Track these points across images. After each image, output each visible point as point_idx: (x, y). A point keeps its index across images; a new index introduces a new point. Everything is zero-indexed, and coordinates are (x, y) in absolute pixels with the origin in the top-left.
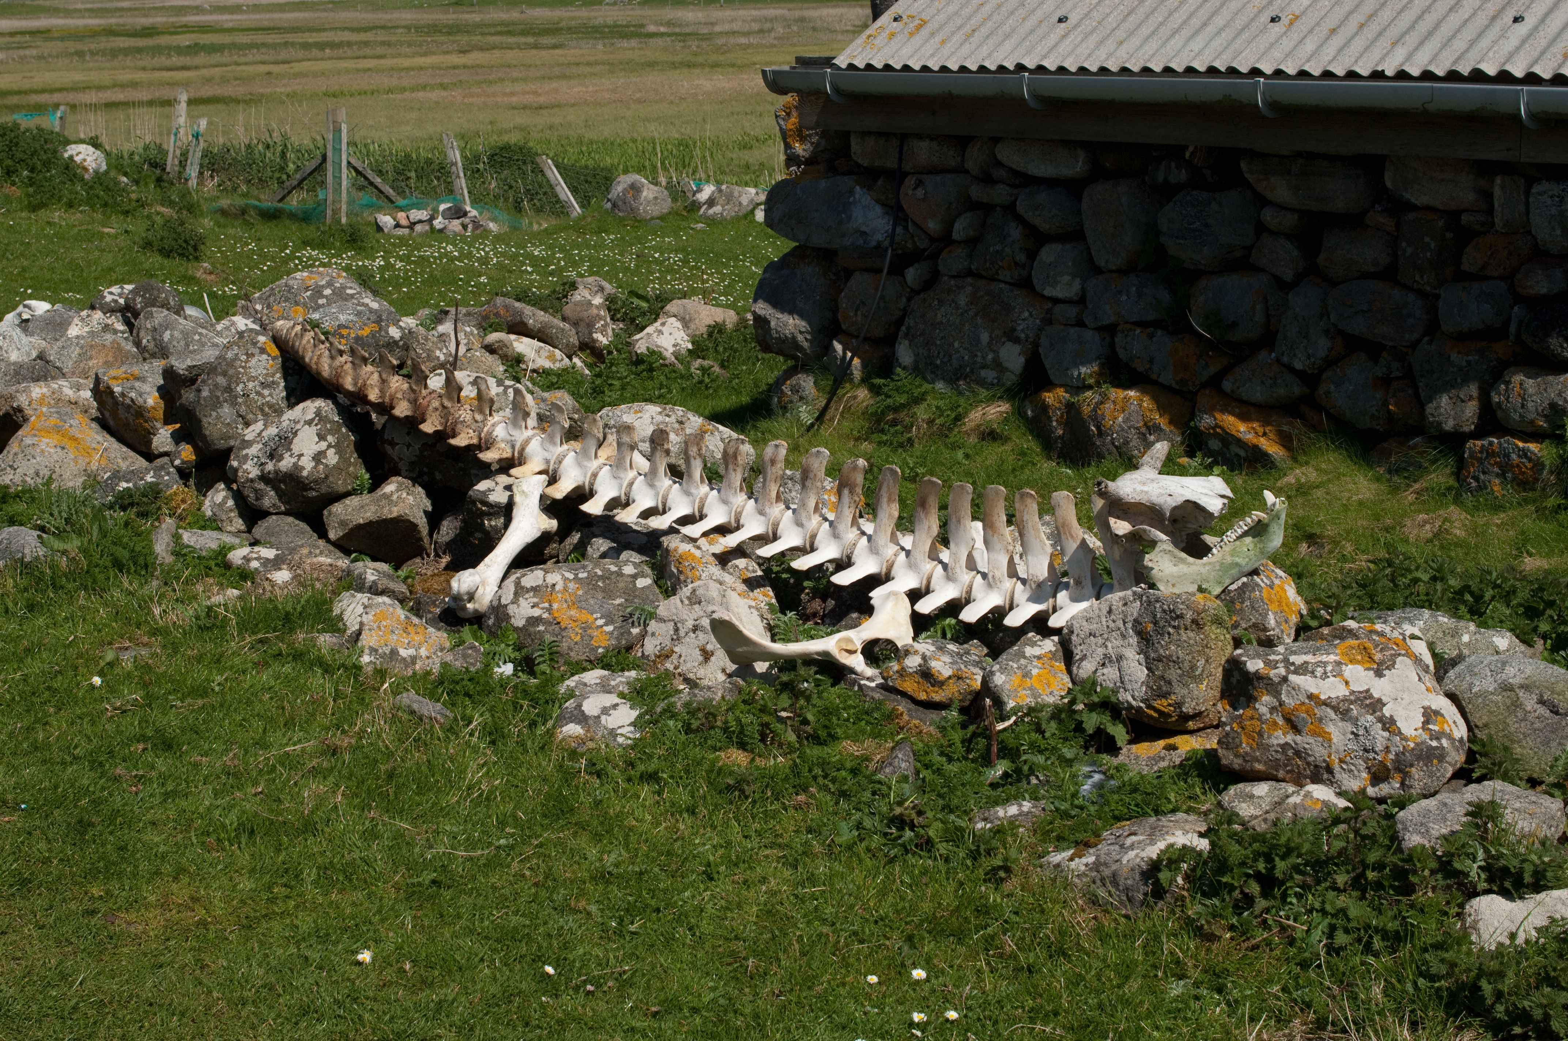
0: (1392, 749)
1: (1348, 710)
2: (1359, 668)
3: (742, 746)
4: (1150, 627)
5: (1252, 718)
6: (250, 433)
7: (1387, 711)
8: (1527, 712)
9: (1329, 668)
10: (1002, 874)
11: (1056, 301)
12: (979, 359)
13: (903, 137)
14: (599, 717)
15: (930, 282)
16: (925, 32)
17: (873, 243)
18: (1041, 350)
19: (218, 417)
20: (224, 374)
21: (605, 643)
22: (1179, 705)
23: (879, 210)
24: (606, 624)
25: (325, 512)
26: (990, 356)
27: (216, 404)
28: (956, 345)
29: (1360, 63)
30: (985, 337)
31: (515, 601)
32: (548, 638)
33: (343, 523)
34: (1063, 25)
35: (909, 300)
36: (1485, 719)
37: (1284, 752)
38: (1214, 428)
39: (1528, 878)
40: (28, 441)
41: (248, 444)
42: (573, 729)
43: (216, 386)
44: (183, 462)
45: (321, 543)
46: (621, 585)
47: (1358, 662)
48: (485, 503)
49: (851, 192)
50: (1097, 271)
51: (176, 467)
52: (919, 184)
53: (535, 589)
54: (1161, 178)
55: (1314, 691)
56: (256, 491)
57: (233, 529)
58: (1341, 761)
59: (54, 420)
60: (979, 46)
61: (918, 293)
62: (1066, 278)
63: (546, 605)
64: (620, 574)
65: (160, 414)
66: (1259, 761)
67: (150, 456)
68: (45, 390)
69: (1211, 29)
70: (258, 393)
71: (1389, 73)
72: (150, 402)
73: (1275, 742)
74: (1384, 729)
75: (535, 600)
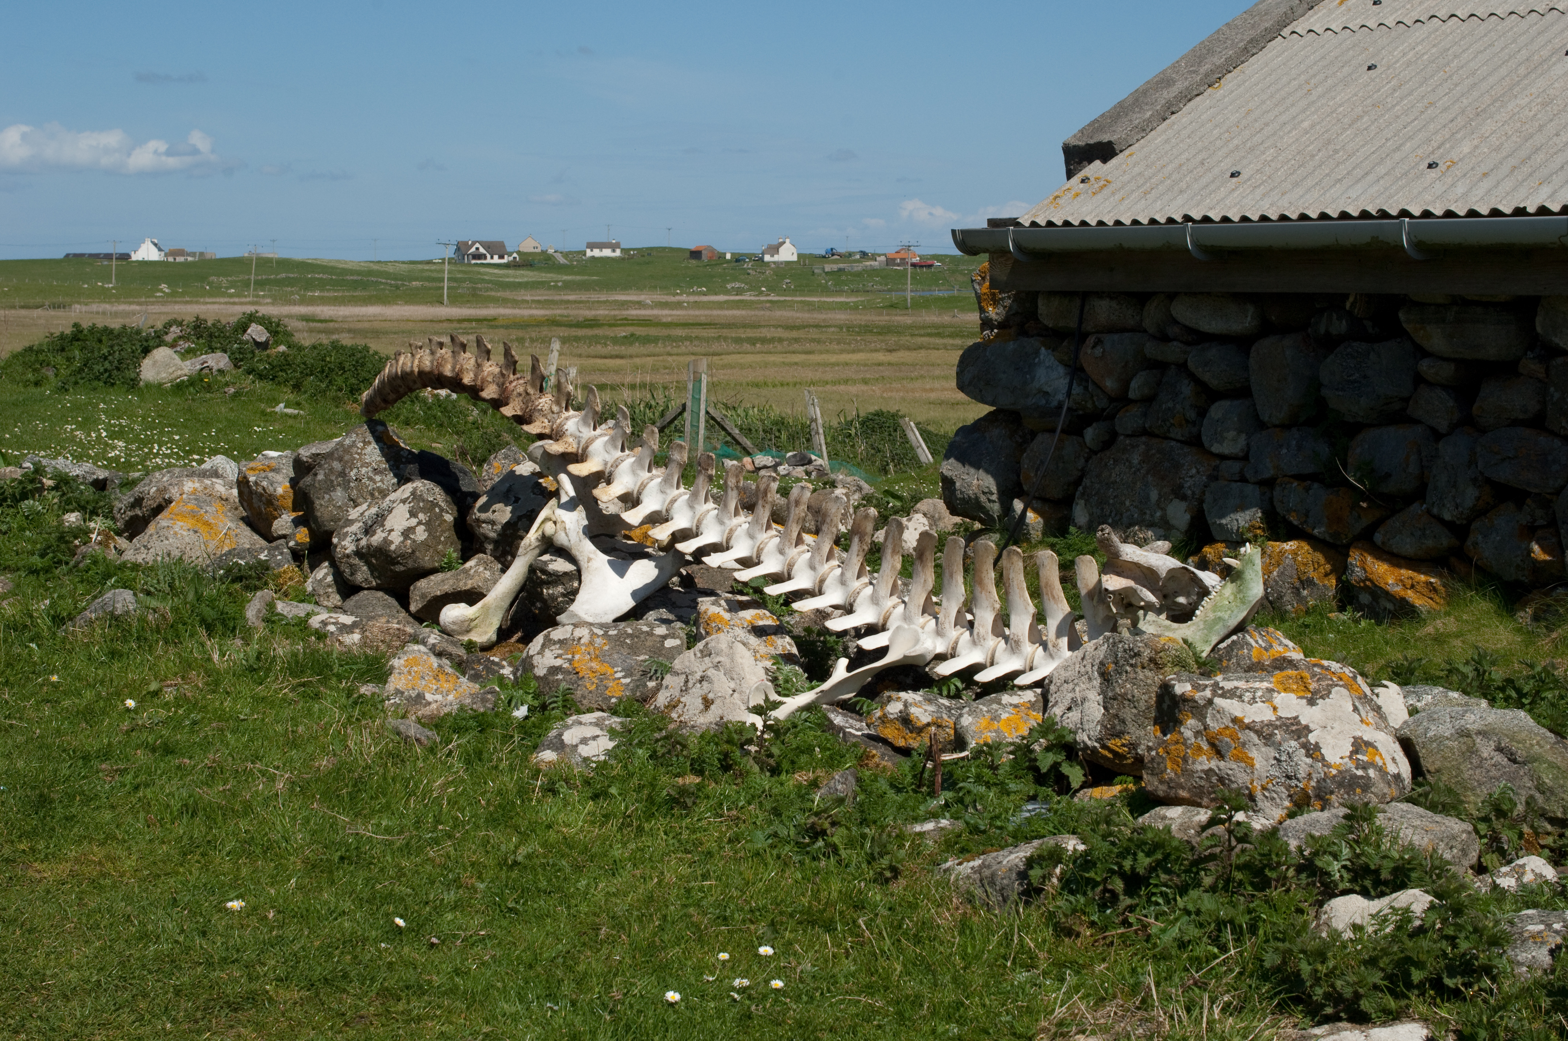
0: (1314, 776)
1: (1272, 735)
2: (1292, 696)
3: (700, 772)
4: (1112, 667)
5: (1177, 742)
6: (354, 514)
7: (1312, 738)
8: (1482, 759)
9: (1259, 694)
10: (888, 874)
11: (1223, 457)
12: (1147, 517)
13: (1085, 296)
14: (577, 746)
15: (1109, 442)
16: (1106, 192)
17: (1055, 403)
18: (1205, 506)
19: (331, 500)
20: (340, 459)
21: (619, 694)
22: (1133, 746)
23: (1061, 370)
24: (624, 677)
25: (412, 588)
26: (1158, 514)
27: (330, 487)
28: (1128, 503)
29: (1504, 202)
30: (1154, 495)
31: (541, 652)
32: (563, 685)
33: (423, 596)
34: (1234, 180)
35: (1087, 461)
36: (1438, 764)
37: (1208, 779)
38: (1364, 581)
39: (1385, 875)
40: (164, 523)
41: (351, 522)
42: (548, 755)
43: (331, 470)
44: (297, 544)
45: (403, 614)
46: (648, 643)
47: (1293, 691)
48: (544, 572)
49: (1037, 353)
50: (1262, 425)
51: (289, 548)
52: (1098, 342)
53: (562, 642)
54: (1322, 330)
55: (1239, 714)
56: (351, 566)
57: (330, 604)
58: (1264, 788)
59: (191, 506)
60: (1155, 201)
61: (1096, 453)
62: (1232, 434)
63: (570, 656)
64: (650, 634)
65: (289, 502)
66: (1183, 788)
67: (269, 537)
68: (197, 485)
69: (1371, 178)
70: (370, 479)
71: (1531, 209)
72: (280, 491)
73: (1199, 768)
74: (1308, 755)
75: (560, 652)
